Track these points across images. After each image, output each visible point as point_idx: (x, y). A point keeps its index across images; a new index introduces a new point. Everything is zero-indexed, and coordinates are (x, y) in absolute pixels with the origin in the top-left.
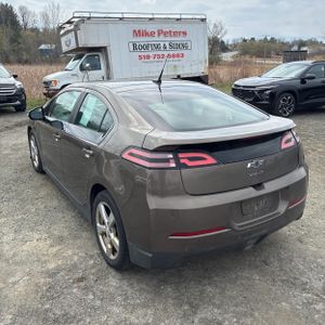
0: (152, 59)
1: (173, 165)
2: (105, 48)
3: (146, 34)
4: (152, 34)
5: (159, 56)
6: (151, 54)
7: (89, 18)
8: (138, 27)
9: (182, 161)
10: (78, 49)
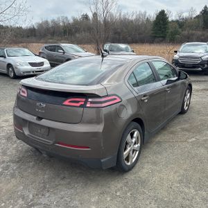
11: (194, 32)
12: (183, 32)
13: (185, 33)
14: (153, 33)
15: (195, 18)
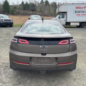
0: (81, 16)
1: (16, 42)
2: (66, 12)
3: (80, 8)
4: (82, 8)
5: (83, 15)
6: (81, 14)
7: (63, 4)
8: (77, 6)
9: (19, 41)
10: (59, 13)
11: (20, 11)
12: (16, 11)
13: (17, 11)
14: (3, 10)
15: (19, 5)
